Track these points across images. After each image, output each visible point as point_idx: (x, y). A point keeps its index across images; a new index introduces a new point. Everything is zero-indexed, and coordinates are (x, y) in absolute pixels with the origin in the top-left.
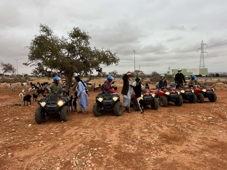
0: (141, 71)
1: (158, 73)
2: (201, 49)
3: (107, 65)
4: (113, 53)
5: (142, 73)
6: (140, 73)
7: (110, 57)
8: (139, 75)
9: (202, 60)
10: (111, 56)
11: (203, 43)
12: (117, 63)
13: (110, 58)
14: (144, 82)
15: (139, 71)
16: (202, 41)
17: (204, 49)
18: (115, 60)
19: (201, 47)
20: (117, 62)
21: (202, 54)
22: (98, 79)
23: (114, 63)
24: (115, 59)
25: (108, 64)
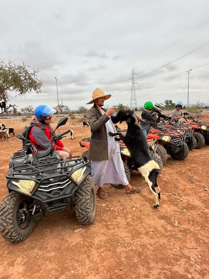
0: (66, 106)
1: (86, 108)
2: (132, 79)
3: (21, 93)
4: (30, 71)
5: (67, 109)
6: (64, 108)
7: (26, 79)
8: (63, 111)
9: (133, 92)
10: (27, 77)
11: (134, 73)
12: (38, 90)
13: (25, 81)
14: (76, 119)
15: (63, 106)
16: (133, 70)
17: (134, 79)
18: (34, 85)
19: (132, 78)
20: (38, 88)
21: (133, 85)
22: (6, 118)
23: (33, 90)
24: (35, 82)
25: (23, 92)
